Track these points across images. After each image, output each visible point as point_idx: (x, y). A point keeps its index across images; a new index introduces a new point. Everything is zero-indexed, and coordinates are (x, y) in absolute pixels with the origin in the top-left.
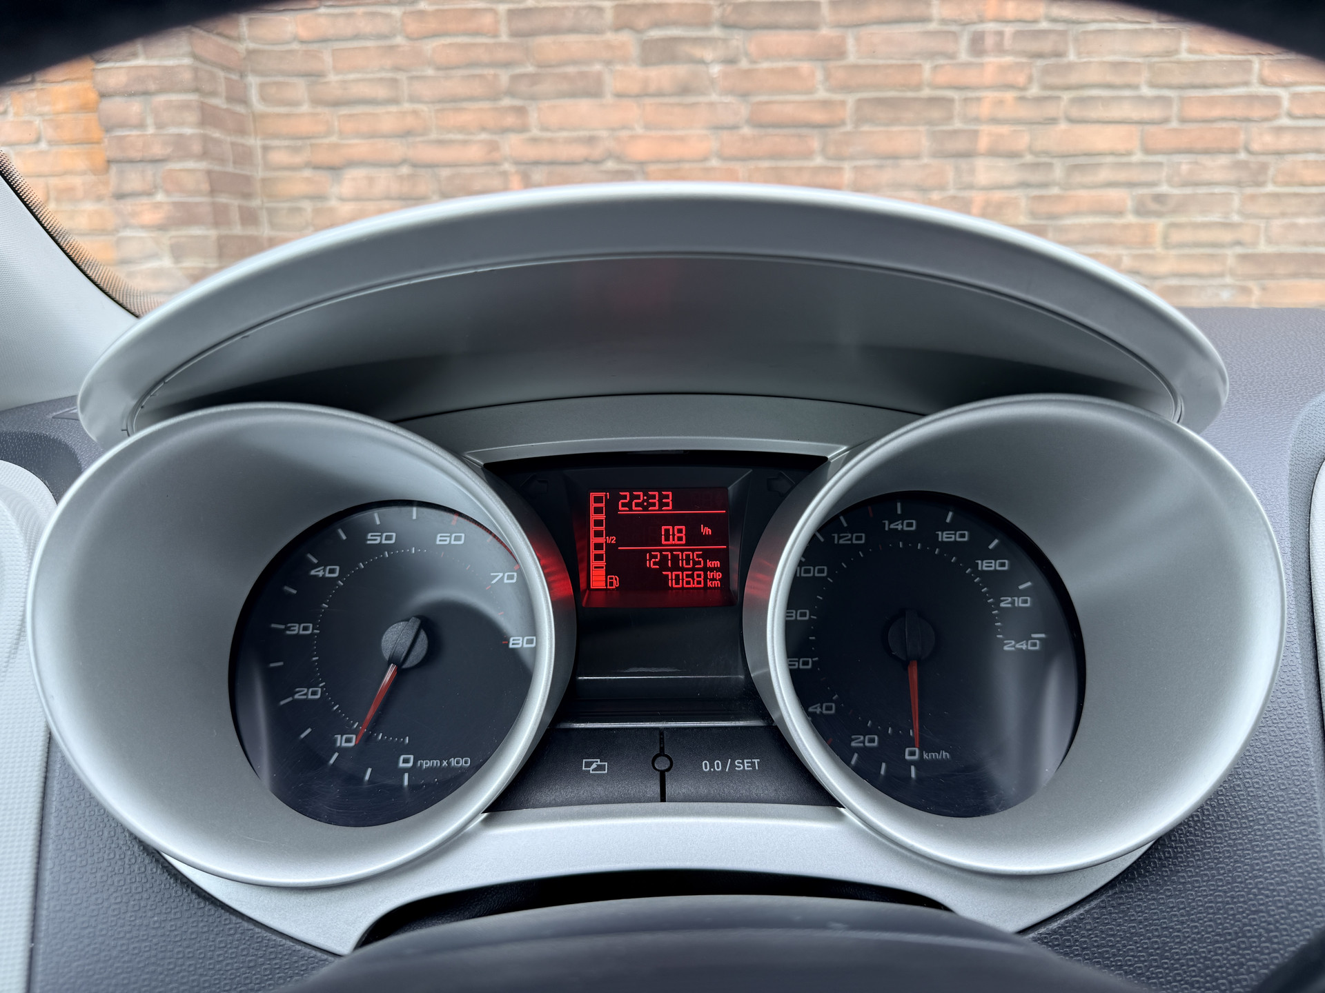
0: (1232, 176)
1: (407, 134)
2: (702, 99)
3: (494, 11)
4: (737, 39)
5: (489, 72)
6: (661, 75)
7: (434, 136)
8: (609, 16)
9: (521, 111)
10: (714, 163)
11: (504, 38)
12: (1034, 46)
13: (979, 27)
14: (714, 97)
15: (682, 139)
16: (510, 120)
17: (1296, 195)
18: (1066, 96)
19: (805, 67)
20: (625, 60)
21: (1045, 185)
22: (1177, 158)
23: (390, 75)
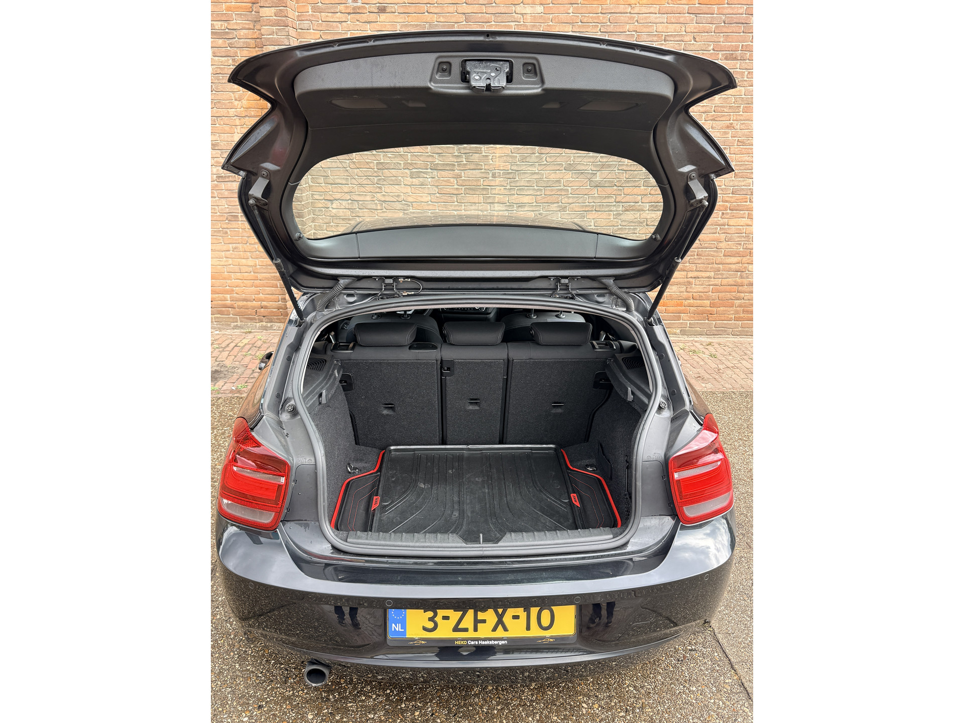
0: (558, 209)
1: (351, 192)
2: (426, 186)
3: (374, 163)
4: (435, 173)
5: (372, 177)
6: (416, 181)
7: (357, 193)
8: (402, 165)
9: (380, 188)
10: (430, 203)
11: (376, 170)
12: (508, 176)
13: (495, 171)
14: (429, 186)
15: (421, 197)
16: (378, 190)
17: (574, 214)
18: (516, 189)
19: (452, 180)
20: (406, 177)
21: (513, 211)
22: (544, 204)
23: (346, 177)
